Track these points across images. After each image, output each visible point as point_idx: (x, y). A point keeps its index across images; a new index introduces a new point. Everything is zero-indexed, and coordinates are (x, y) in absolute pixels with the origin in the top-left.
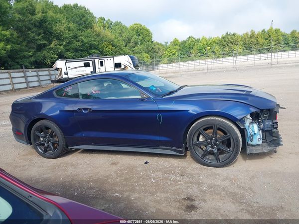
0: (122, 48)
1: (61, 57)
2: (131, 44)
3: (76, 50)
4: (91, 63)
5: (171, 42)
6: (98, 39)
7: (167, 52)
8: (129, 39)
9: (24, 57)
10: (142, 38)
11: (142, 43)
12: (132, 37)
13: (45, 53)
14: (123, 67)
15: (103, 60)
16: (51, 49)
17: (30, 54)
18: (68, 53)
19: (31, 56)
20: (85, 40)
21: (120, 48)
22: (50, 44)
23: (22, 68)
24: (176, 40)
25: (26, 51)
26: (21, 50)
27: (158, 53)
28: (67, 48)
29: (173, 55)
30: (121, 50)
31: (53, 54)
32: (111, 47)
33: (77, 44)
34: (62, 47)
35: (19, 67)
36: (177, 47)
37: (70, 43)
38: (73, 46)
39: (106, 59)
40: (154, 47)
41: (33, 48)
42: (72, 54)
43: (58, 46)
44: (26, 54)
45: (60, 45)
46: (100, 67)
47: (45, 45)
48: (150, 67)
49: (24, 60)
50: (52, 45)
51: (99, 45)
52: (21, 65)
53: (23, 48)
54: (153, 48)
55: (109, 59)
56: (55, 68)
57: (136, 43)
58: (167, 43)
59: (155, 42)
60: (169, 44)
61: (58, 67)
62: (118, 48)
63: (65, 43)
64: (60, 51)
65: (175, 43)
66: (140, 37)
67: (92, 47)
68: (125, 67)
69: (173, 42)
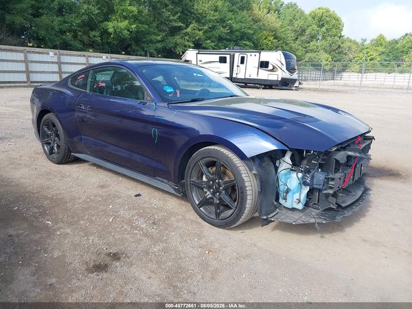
0: (288, 42)
1: (198, 46)
2: (304, 38)
3: (220, 39)
4: (228, 57)
5: (372, 40)
6: (255, 27)
7: (361, 55)
8: (304, 31)
9: (151, 42)
10: (327, 29)
11: (324, 38)
12: (308, 27)
13: (177, 39)
14: (270, 67)
15: (245, 56)
16: (187, 34)
17: (159, 38)
18: (208, 41)
19: (159, 41)
20: (236, 26)
21: (285, 42)
22: (187, 26)
23: (146, 56)
24: (381, 37)
25: (155, 34)
26: (149, 33)
27: (346, 54)
28: (209, 35)
29: (371, 60)
30: (287, 44)
31: (188, 41)
32: (271, 38)
33: (222, 31)
34: (201, 33)
35: (143, 53)
36: (381, 49)
37: (213, 28)
38: (216, 33)
39: (249, 54)
40: (342, 45)
41: (165, 31)
42: (213, 44)
43: (197, 31)
44: (154, 37)
45: (200, 30)
46: (239, 64)
47: (180, 29)
48: (329, 75)
49: (150, 45)
50: (189, 30)
51: (254, 34)
52: (146, 52)
53: (152, 30)
54: (339, 47)
55: (253, 54)
56: (183, 59)
57: (313, 37)
58: (365, 40)
59: (345, 37)
60: (368, 42)
61: (187, 59)
62: (281, 42)
63: (206, 28)
64: (197, 38)
65: (379, 42)
66: (324, 29)
67: (244, 36)
68: (274, 69)
69: (376, 40)
